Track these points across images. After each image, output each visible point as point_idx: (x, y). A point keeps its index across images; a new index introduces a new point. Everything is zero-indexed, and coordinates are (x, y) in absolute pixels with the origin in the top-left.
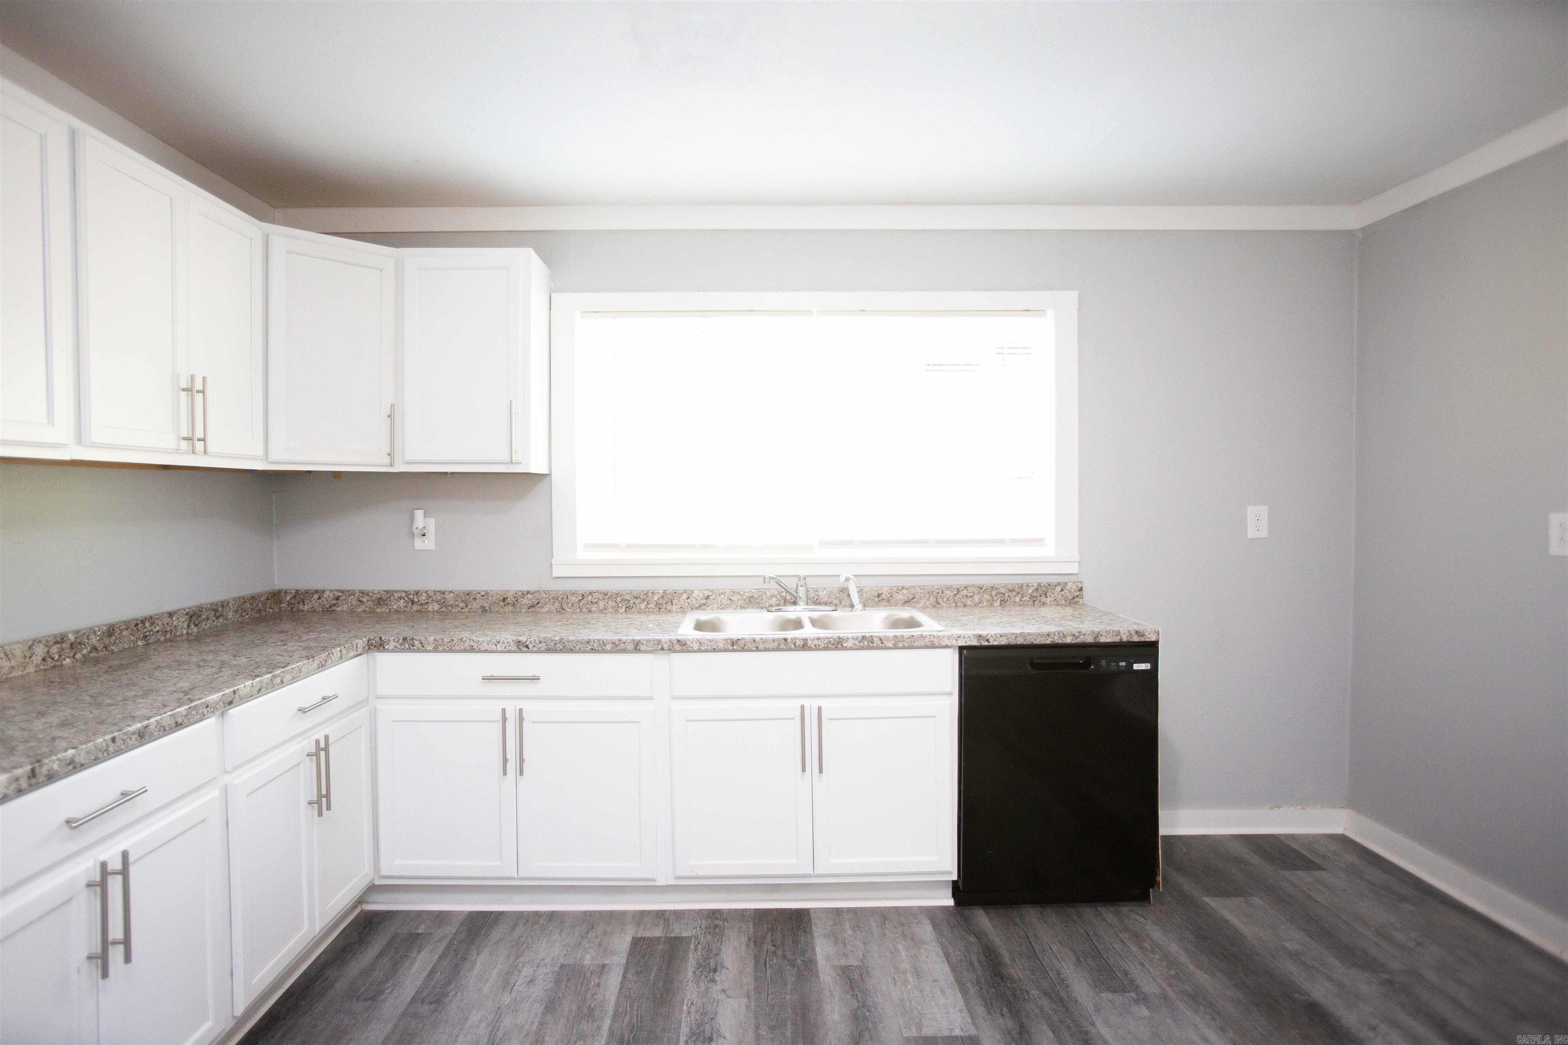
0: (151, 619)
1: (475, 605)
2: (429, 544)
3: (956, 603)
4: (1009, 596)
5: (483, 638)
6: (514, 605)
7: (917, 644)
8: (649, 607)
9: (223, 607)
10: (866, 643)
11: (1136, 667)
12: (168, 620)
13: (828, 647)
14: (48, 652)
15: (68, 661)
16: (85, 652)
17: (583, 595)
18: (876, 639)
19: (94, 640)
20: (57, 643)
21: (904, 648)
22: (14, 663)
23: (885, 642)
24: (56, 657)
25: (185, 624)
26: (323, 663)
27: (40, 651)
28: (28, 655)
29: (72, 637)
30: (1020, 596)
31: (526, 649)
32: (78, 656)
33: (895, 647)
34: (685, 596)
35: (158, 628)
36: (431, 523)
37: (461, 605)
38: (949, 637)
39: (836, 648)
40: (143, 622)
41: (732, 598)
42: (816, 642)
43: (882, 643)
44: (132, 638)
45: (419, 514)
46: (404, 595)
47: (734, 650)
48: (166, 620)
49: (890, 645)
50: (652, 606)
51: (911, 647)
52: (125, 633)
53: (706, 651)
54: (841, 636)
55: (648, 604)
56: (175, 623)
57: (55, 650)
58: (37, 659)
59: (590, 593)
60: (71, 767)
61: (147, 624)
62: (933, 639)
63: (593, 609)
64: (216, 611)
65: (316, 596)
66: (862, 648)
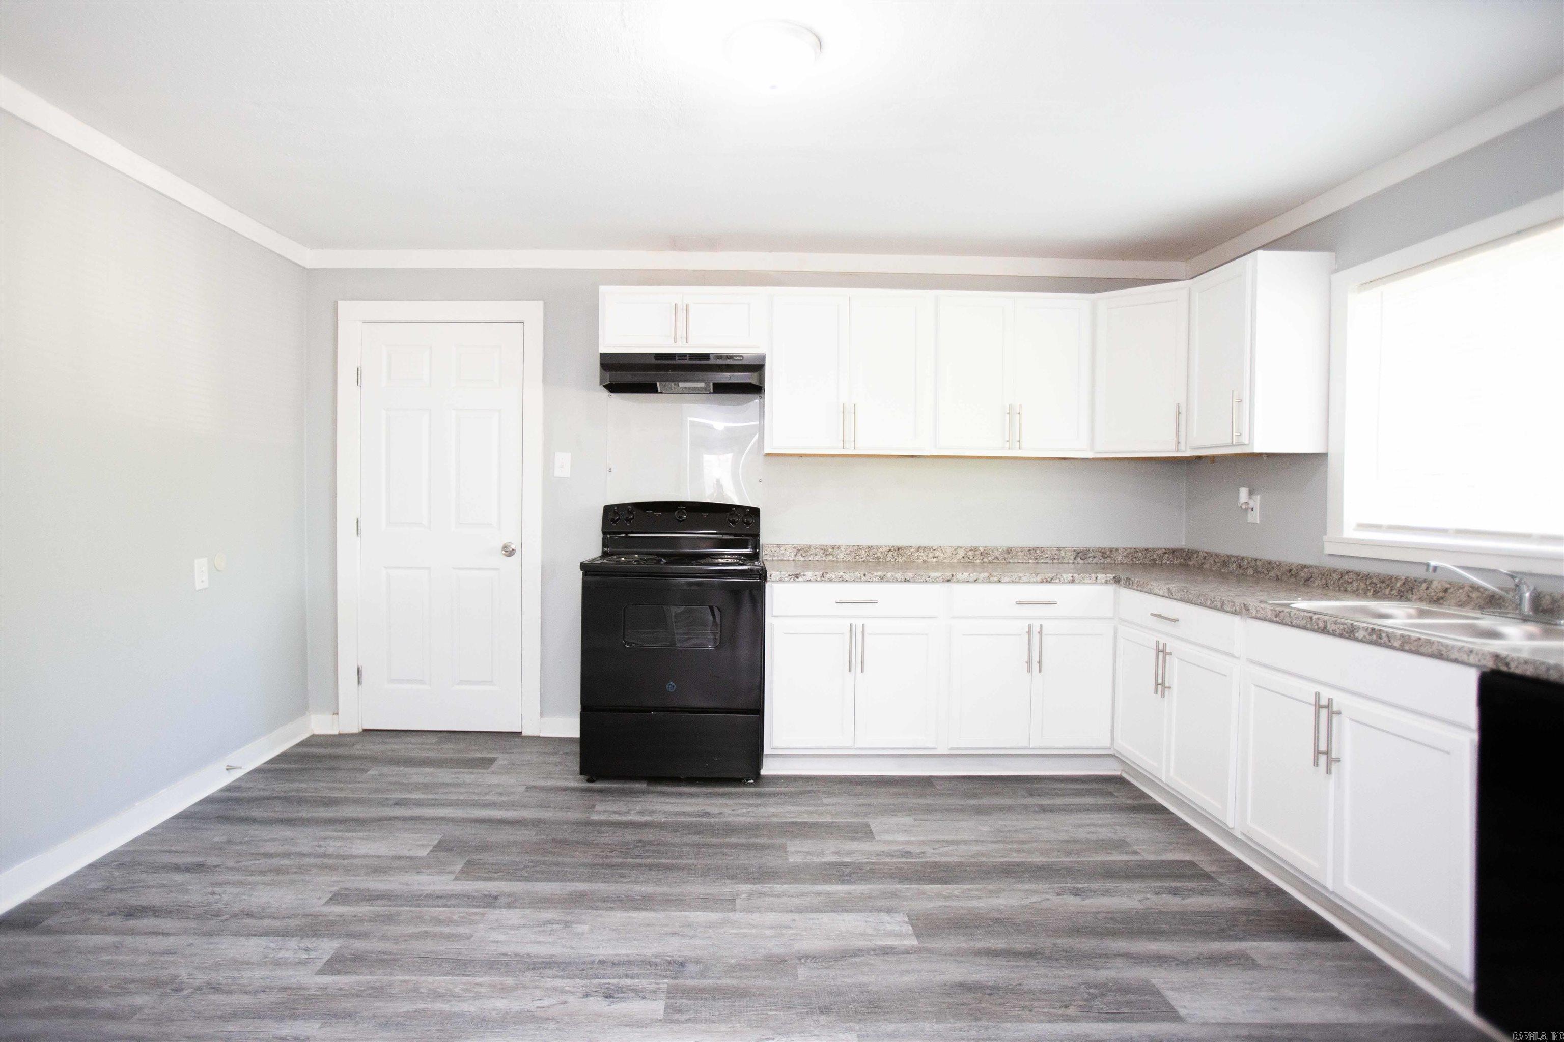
0: (1043, 551)
1: (1273, 574)
2: (1255, 517)
6: (1296, 577)
7: (1423, 650)
10: (1374, 637)
12: (1058, 552)
13: (1342, 634)
14: (966, 554)
15: (978, 561)
16: (990, 558)
17: (1342, 574)
18: (1384, 635)
19: (997, 554)
20: (971, 550)
21: (1410, 651)
22: (946, 555)
23: (1392, 641)
24: (971, 558)
25: (1072, 557)
26: (1049, 580)
27: (961, 553)
28: (954, 553)
29: (982, 550)
31: (1171, 596)
32: (985, 560)
33: (1401, 649)
35: (1047, 555)
36: (1256, 501)
37: (1266, 572)
38: (1460, 649)
39: (1349, 638)
40: (1035, 550)
42: (1334, 627)
43: (1390, 641)
44: (1025, 557)
45: (1244, 492)
47: (1277, 622)
49: (1397, 644)
51: (1417, 652)
52: (1020, 553)
53: (1260, 619)
55: (1392, 590)
56: (1062, 555)
57: (970, 554)
58: (960, 556)
61: (1038, 551)
62: (1441, 648)
63: (1349, 589)
64: (1103, 553)
65: (1196, 555)
66: (1371, 643)
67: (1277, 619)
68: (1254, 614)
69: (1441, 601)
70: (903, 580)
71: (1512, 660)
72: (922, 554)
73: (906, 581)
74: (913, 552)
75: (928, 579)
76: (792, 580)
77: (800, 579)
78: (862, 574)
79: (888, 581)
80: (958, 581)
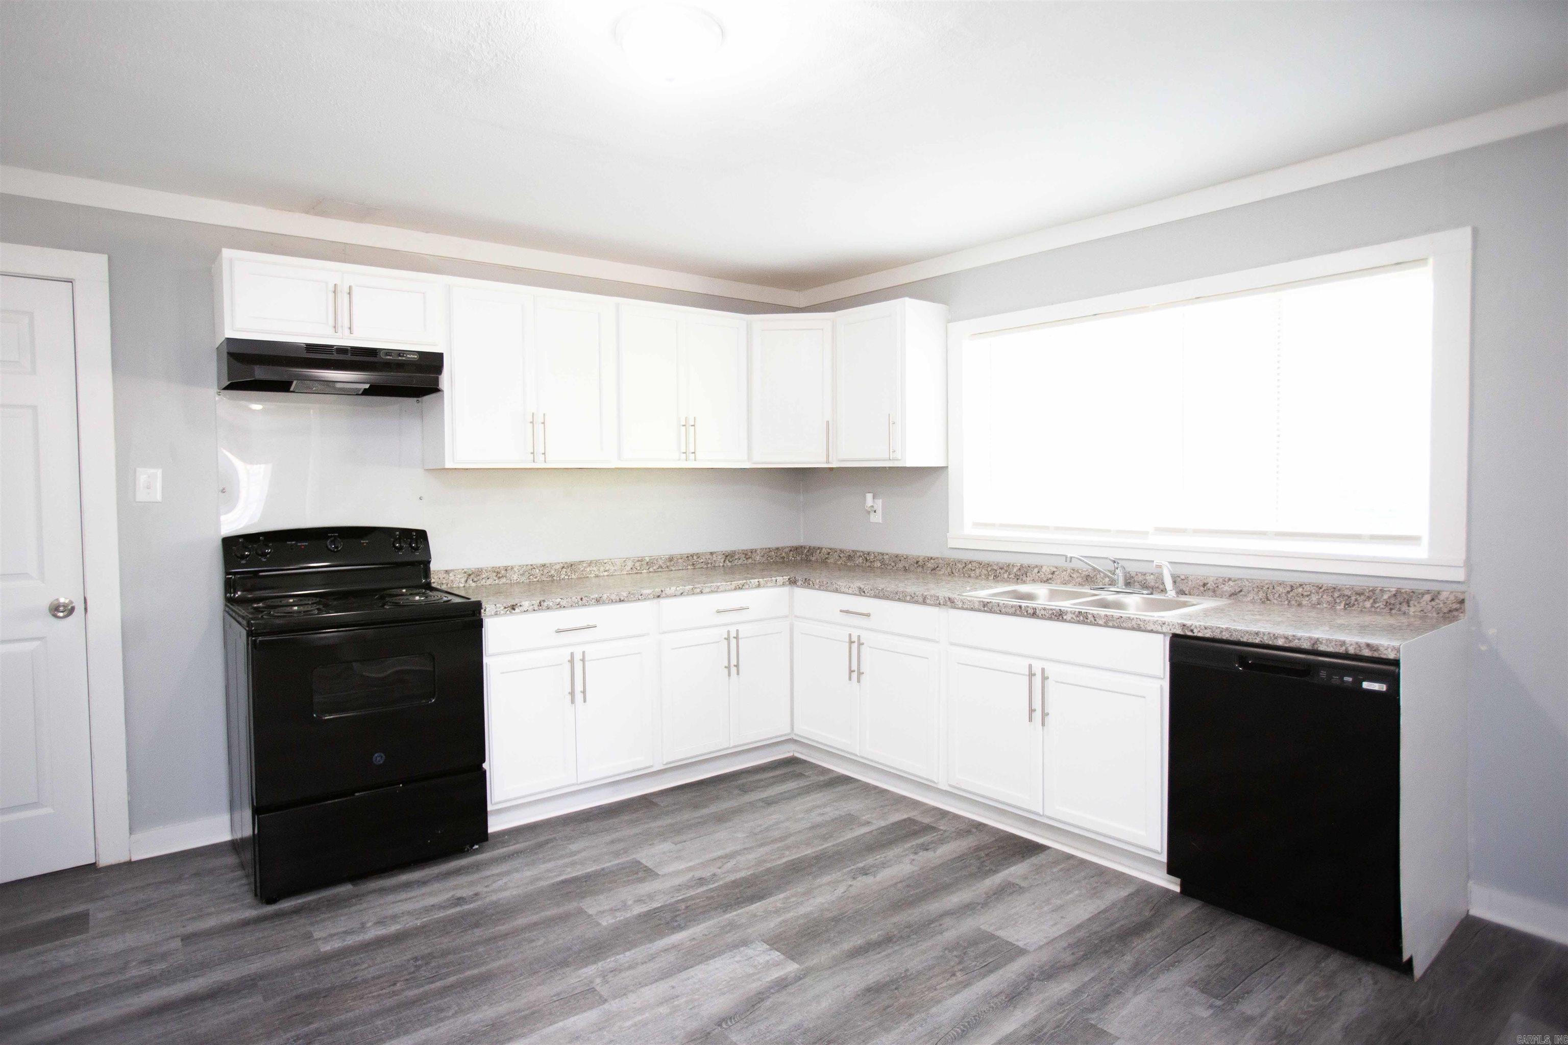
0: (698, 555)
1: (900, 565)
2: (877, 518)
3: (1289, 602)
4: (1356, 600)
5: (842, 584)
6: (923, 567)
7: (1124, 625)
8: (1010, 577)
9: (752, 552)
10: (1082, 618)
11: (1366, 685)
12: (710, 556)
13: (1051, 617)
14: (634, 565)
15: (645, 571)
16: (655, 568)
17: (966, 563)
18: (1089, 616)
19: (661, 562)
20: (638, 561)
21: (1114, 627)
22: (616, 568)
23: (1097, 620)
24: (639, 568)
25: (722, 560)
26: (741, 586)
27: (630, 564)
28: (623, 565)
29: (647, 559)
30: (1371, 601)
31: (863, 594)
32: (651, 570)
33: (1106, 625)
34: (1036, 570)
35: (702, 561)
36: (879, 504)
37: (893, 564)
39: (1058, 620)
40: (693, 556)
41: (1072, 575)
42: (1043, 612)
43: (1095, 620)
44: (684, 564)
45: (869, 496)
46: (862, 554)
47: (985, 611)
48: (709, 556)
49: (1101, 622)
50: (1012, 576)
51: (1119, 627)
52: (680, 560)
53: (966, 609)
54: (1062, 609)
56: (714, 559)
57: (638, 564)
58: (628, 568)
59: (970, 562)
60: (558, 606)
61: (695, 557)
62: (1139, 622)
64: (746, 555)
65: (818, 551)
66: (1079, 622)
67: (985, 609)
68: (960, 606)
69: (1050, 581)
70: (618, 600)
71: (1196, 627)
72: (595, 569)
73: (621, 601)
74: (585, 567)
75: (640, 597)
76: (508, 612)
77: (517, 610)
78: (579, 598)
79: (604, 603)
80: (667, 596)
